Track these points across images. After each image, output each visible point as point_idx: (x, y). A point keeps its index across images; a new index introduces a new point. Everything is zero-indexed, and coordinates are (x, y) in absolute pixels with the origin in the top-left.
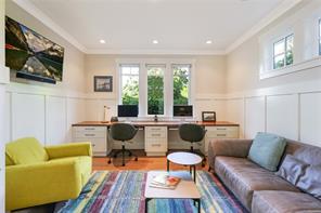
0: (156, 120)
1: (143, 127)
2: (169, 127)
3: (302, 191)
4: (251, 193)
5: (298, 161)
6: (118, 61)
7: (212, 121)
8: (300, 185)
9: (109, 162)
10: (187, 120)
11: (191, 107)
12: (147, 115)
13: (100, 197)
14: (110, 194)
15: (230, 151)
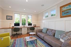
0: (24, 27)
1: (21, 28)
2: (27, 28)
3: (50, 35)
4: (44, 37)
5: (49, 31)
6: (14, 12)
7: (35, 26)
8: (49, 34)
9: (13, 37)
10: (31, 26)
11: (32, 24)
12: (22, 26)
13: (14, 45)
14: (16, 44)
15: (39, 31)
